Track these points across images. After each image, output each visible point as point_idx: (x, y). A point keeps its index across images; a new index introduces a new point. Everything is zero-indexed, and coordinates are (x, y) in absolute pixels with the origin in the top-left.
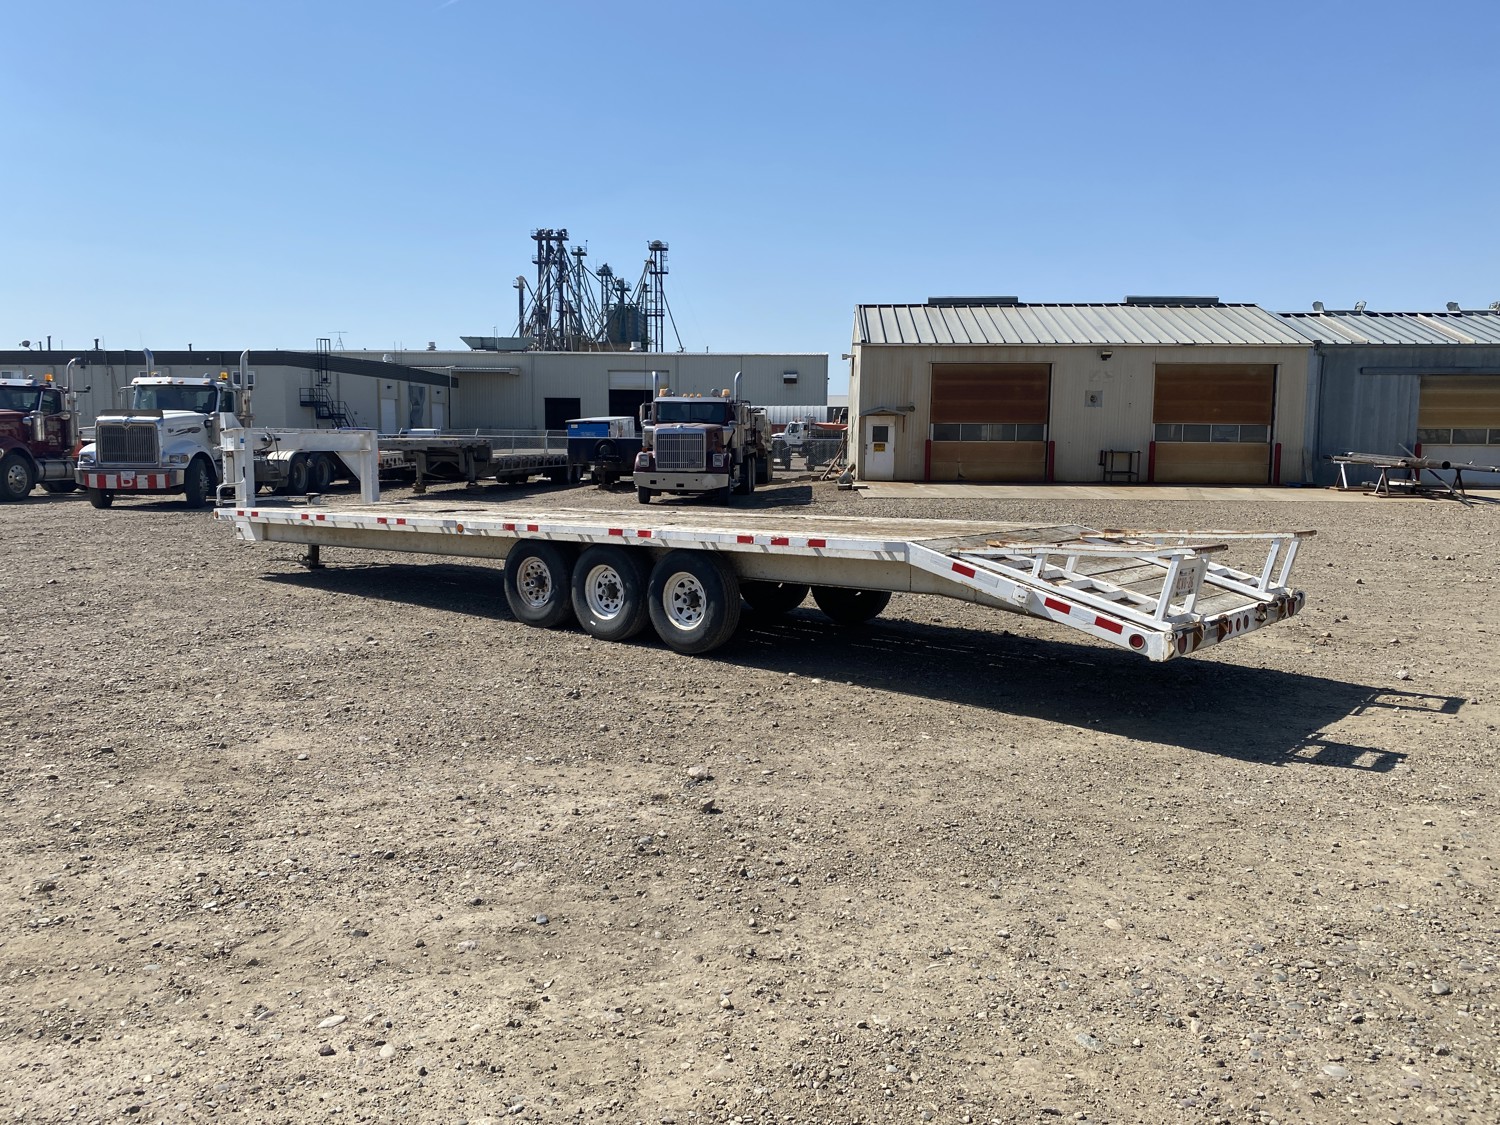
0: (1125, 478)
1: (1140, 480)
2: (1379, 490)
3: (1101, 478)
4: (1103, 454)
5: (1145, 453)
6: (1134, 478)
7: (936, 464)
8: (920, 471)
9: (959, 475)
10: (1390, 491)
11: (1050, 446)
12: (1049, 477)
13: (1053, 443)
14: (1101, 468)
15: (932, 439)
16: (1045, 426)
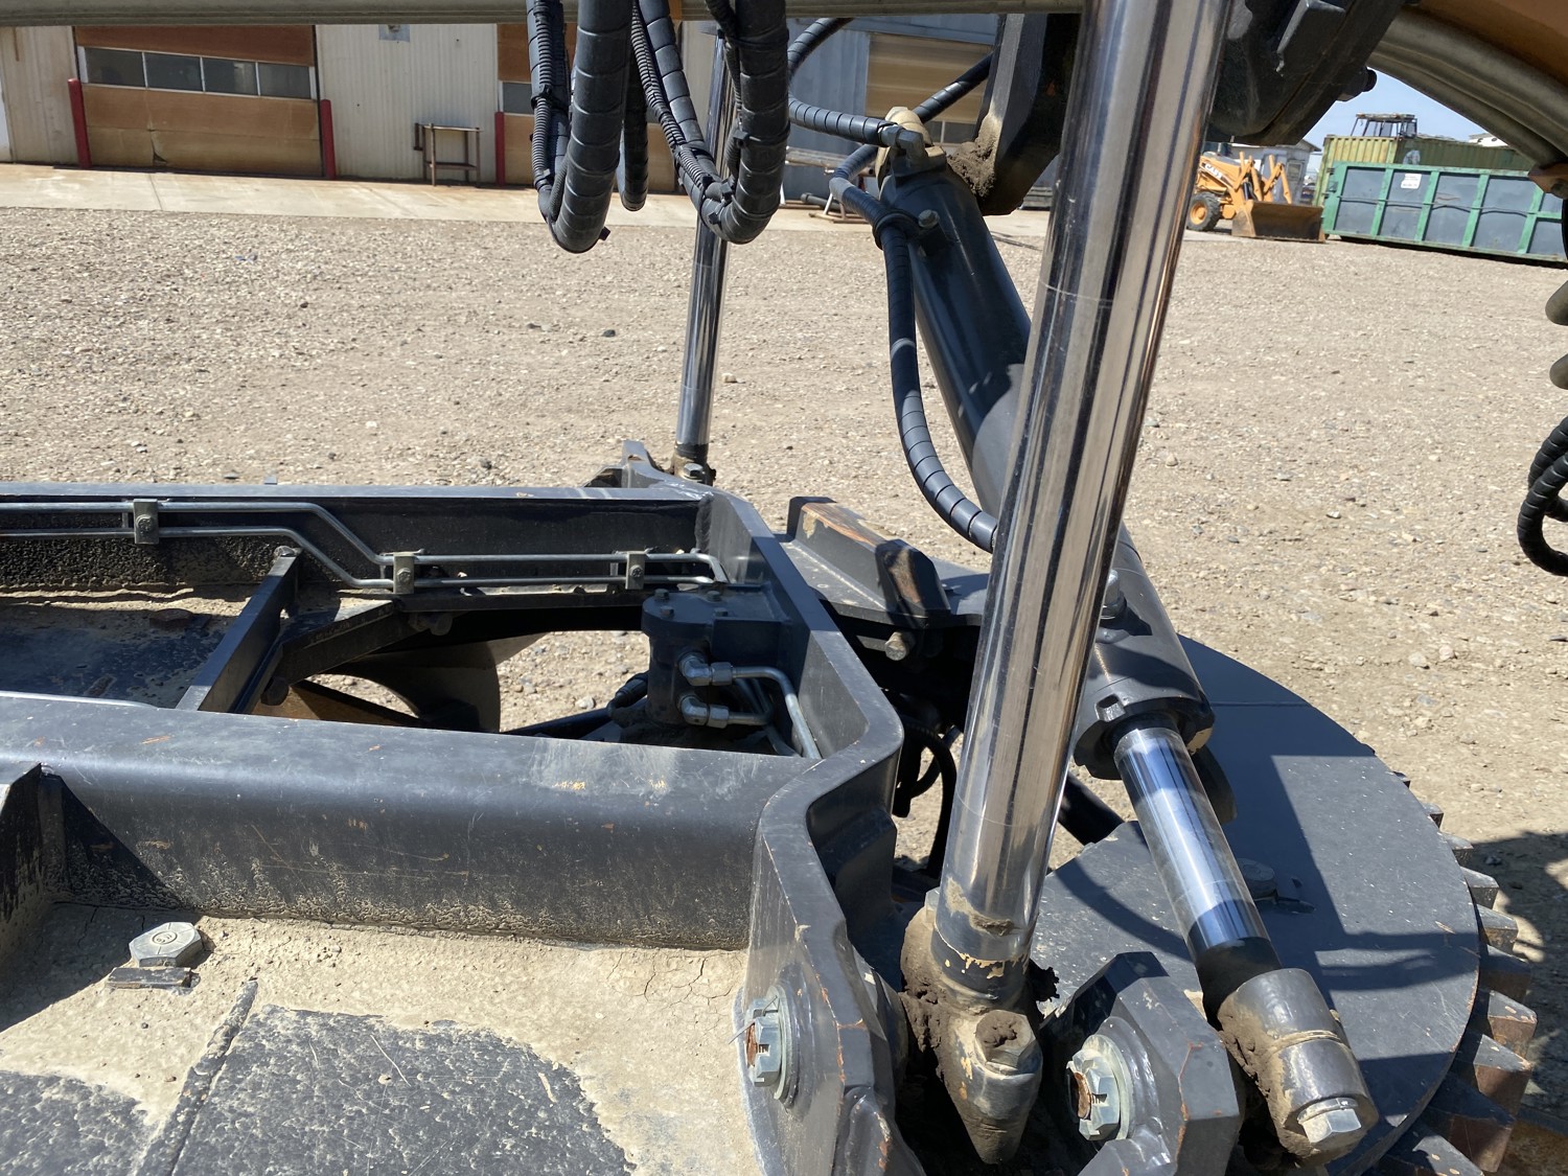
0: (459, 174)
1: (483, 178)
2: (831, 209)
3: (418, 173)
4: (419, 131)
5: (489, 131)
6: (473, 174)
7: (96, 129)
8: (69, 145)
9: (155, 155)
10: (846, 212)
11: (324, 109)
12: (327, 167)
13: (328, 102)
14: (418, 155)
15: (85, 78)
16: (312, 70)
